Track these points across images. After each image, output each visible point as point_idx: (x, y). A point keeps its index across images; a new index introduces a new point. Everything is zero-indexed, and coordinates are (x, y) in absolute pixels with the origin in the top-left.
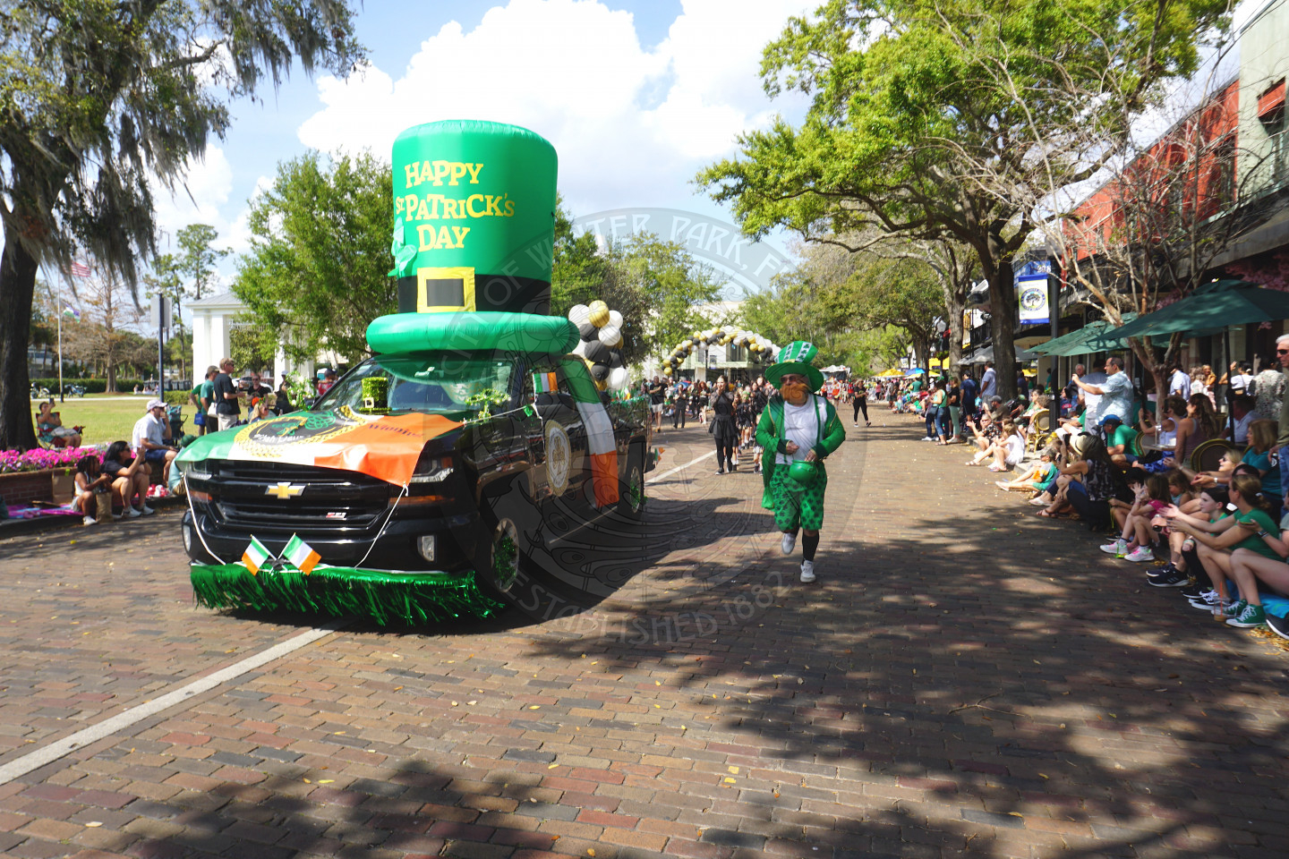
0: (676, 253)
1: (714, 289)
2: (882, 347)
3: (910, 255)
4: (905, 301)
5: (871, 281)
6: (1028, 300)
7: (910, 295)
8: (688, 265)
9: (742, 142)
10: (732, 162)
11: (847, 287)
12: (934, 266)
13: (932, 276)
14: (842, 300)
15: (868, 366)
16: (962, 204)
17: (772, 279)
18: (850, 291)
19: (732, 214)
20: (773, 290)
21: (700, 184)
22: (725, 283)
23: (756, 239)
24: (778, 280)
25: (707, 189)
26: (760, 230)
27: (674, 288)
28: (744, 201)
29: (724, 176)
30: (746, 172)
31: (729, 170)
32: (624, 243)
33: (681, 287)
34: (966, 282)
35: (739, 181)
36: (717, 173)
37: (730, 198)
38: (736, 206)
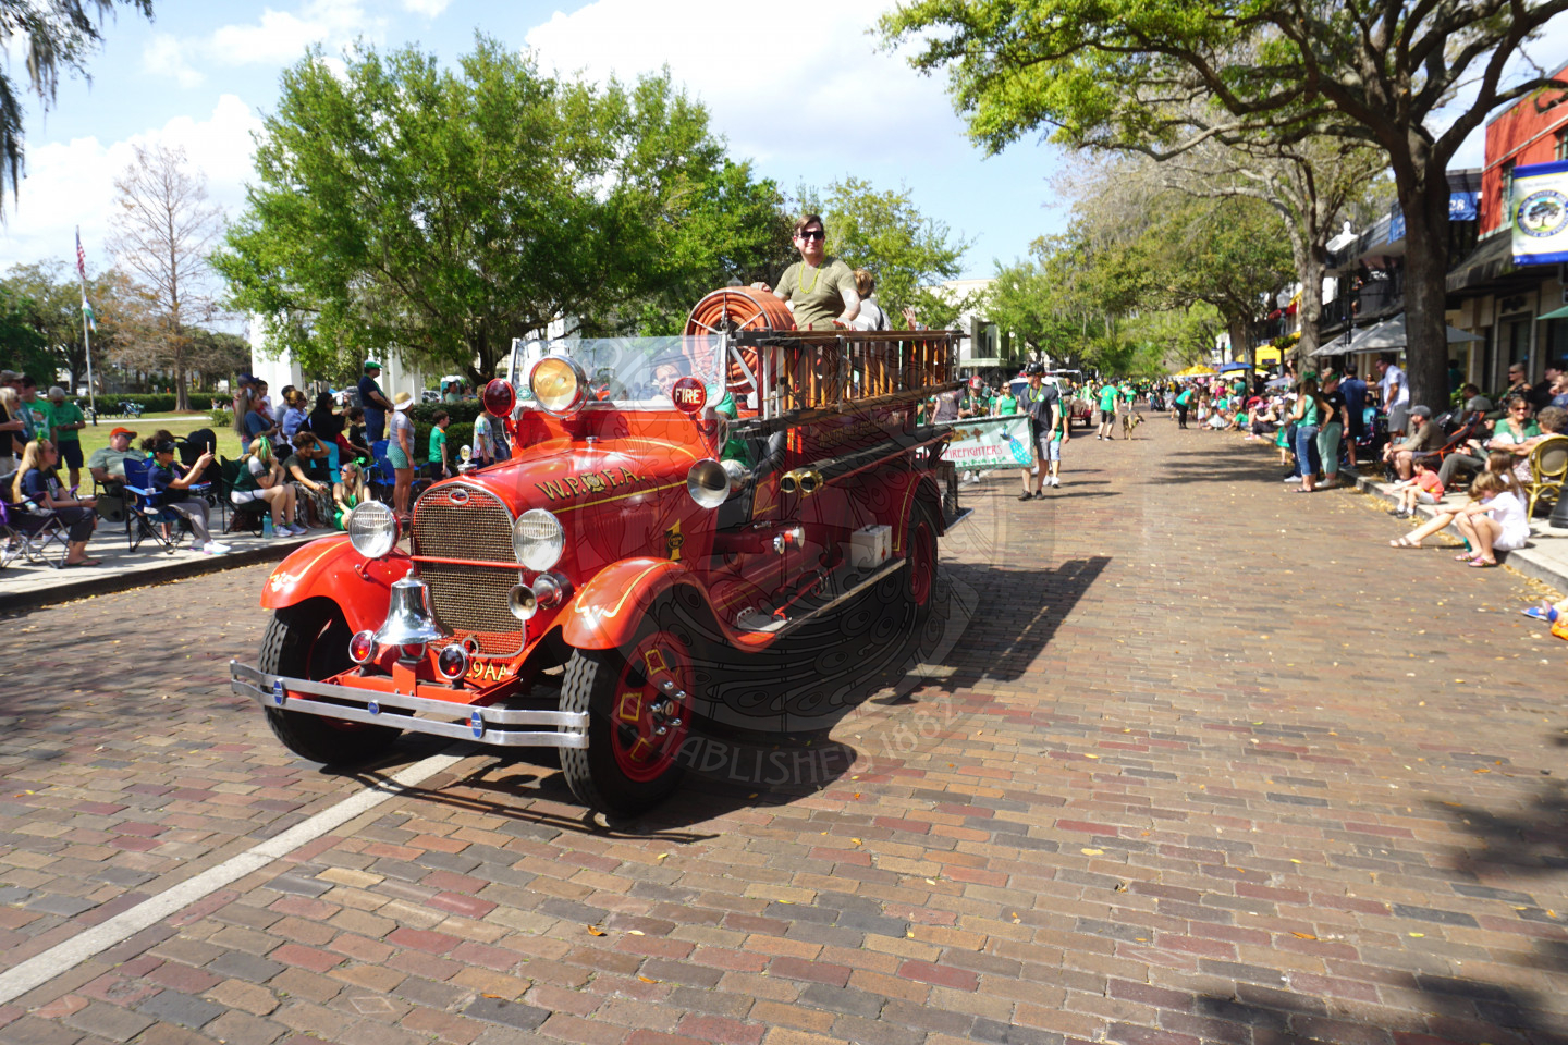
0: (898, 208)
1: (949, 257)
2: (1182, 336)
3: (1239, 190)
4: (1225, 266)
5: (1175, 238)
6: (1533, 215)
7: (1232, 257)
8: (915, 225)
11: (1138, 247)
12: (1278, 206)
13: (1266, 223)
14: (1131, 266)
15: (1159, 363)
16: (1358, 68)
17: (1033, 244)
18: (1143, 254)
19: (950, 96)
20: (1034, 260)
21: (888, 34)
22: (966, 248)
23: (997, 147)
24: (1041, 245)
25: (901, 45)
26: (1000, 130)
27: (894, 257)
28: (970, 70)
29: (930, 20)
30: (971, 11)
31: (941, 10)
32: (823, 196)
33: (904, 255)
34: (1330, 228)
35: (958, 30)
36: (918, 15)
37: (944, 62)
38: (956, 78)
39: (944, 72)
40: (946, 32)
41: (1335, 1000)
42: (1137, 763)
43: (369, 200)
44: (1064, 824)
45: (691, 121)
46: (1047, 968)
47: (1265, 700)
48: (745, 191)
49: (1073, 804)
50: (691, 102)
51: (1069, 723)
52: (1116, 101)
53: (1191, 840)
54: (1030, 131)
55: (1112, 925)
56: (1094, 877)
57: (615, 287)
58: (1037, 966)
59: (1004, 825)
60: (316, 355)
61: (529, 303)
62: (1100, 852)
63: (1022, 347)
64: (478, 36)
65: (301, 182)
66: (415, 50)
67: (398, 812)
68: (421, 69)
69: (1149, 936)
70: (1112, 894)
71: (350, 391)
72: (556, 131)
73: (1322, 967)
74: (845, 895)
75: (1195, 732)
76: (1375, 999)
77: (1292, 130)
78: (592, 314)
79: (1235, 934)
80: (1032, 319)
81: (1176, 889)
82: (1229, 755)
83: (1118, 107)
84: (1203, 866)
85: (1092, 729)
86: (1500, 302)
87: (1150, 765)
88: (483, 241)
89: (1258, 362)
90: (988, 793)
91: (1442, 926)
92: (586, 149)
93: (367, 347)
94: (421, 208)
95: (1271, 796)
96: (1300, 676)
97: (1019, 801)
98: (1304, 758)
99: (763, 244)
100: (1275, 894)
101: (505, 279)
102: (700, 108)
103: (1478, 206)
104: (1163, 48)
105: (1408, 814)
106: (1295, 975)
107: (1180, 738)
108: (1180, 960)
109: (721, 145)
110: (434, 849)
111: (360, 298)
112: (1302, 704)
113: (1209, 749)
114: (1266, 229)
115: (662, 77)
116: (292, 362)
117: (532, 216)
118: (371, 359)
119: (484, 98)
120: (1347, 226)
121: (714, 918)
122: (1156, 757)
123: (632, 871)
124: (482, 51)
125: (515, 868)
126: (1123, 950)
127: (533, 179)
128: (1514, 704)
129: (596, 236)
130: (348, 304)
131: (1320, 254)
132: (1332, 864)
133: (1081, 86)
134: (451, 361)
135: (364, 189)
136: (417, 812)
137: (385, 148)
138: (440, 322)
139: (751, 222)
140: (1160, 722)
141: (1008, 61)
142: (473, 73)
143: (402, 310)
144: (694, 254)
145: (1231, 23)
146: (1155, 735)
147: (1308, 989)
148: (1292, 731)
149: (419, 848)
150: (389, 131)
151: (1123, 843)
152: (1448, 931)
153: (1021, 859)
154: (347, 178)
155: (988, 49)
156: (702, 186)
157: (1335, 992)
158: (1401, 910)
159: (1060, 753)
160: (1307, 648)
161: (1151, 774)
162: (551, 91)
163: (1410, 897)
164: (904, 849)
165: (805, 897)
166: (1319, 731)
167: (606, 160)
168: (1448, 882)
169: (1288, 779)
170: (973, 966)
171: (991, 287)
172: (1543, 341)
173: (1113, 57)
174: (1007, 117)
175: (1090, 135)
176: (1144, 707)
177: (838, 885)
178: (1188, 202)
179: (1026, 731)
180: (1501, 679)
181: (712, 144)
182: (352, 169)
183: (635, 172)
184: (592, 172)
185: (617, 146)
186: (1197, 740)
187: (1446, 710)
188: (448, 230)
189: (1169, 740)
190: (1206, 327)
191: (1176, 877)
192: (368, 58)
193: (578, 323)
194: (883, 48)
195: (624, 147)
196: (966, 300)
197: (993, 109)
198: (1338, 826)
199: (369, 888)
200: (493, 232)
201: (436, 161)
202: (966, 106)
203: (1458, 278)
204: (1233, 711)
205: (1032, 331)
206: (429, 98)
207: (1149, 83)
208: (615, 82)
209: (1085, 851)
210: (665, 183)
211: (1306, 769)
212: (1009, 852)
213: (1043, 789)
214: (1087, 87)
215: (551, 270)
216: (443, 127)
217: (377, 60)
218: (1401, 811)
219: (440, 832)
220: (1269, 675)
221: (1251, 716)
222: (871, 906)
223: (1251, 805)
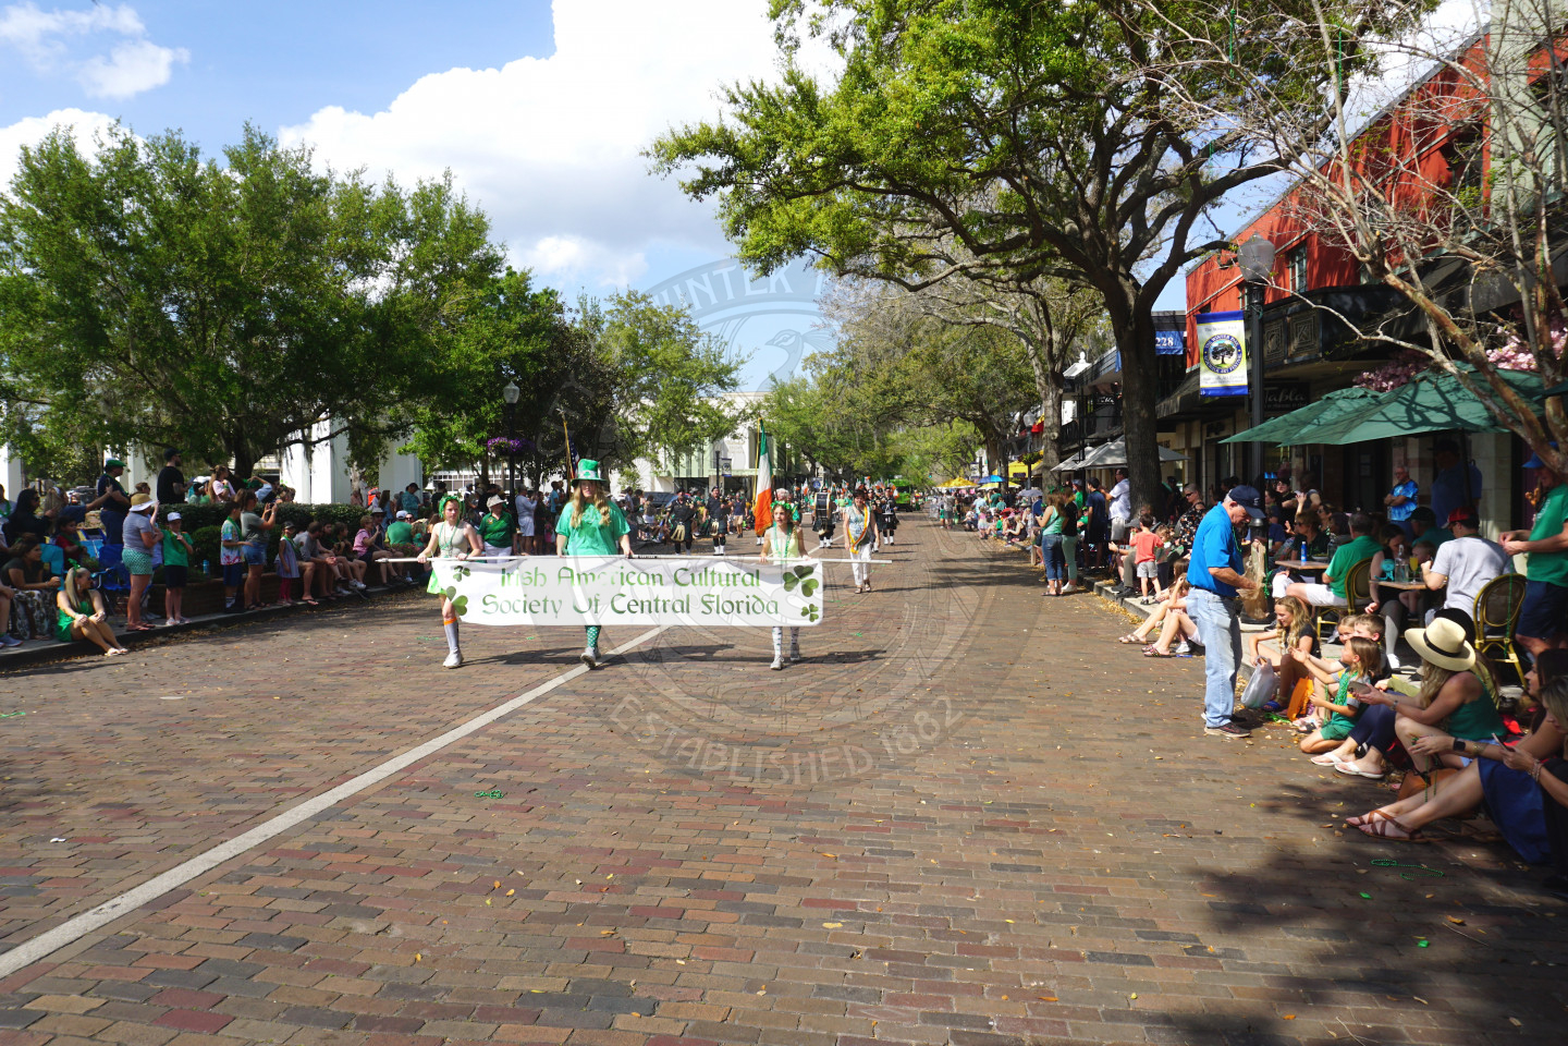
0: (677, 322)
1: (726, 371)
2: (945, 450)
3: (988, 320)
4: (980, 387)
5: (934, 359)
7: (985, 379)
8: (694, 338)
9: (735, 101)
10: (715, 128)
11: (902, 367)
12: (1022, 336)
13: (1014, 349)
14: (896, 384)
17: (806, 360)
18: (906, 373)
19: (720, 221)
20: (807, 375)
21: (663, 159)
22: (742, 362)
23: (766, 271)
24: (813, 362)
25: (674, 171)
26: (769, 255)
27: (674, 368)
28: (739, 199)
29: (702, 151)
30: (740, 145)
31: (712, 142)
32: (605, 307)
33: (683, 367)
34: (1066, 356)
35: (727, 162)
36: (691, 144)
37: (715, 190)
38: (726, 205)
39: (714, 200)
40: (716, 163)
41: (1032, 1037)
42: (880, 844)
43: (116, 289)
44: (810, 903)
45: (471, 229)
46: (784, 1032)
47: (995, 782)
48: (525, 299)
49: (819, 884)
50: (471, 209)
51: (821, 810)
52: (875, 234)
53: (922, 909)
54: (797, 257)
55: (846, 989)
56: (832, 948)
57: (386, 389)
58: (775, 1031)
59: (754, 906)
60: (43, 450)
61: (291, 402)
62: (839, 925)
63: (798, 457)
64: (248, 130)
65: (33, 264)
66: (176, 137)
67: (124, 932)
68: (181, 159)
69: (879, 996)
70: (847, 961)
71: (78, 491)
72: (328, 231)
73: (1023, 1011)
74: (597, 980)
75: (932, 813)
76: (1066, 1034)
77: (1027, 270)
78: (361, 415)
79: (953, 988)
80: (806, 430)
81: (905, 953)
82: (961, 832)
83: (877, 240)
84: (931, 931)
85: (841, 814)
86: (1205, 427)
87: (891, 845)
88: (244, 336)
89: (1011, 476)
90: (741, 878)
91: (1125, 967)
92: (360, 250)
93: (104, 443)
94: (174, 301)
95: (995, 866)
96: (1028, 760)
97: (768, 883)
98: (1025, 831)
99: (539, 352)
100: (990, 952)
101: (265, 377)
102: (480, 216)
103: (1184, 341)
104: (912, 192)
105: (1107, 875)
106: (1001, 1019)
107: (920, 819)
108: (904, 1015)
109: (501, 254)
110: (164, 967)
111: (98, 391)
112: (1027, 784)
113: (944, 827)
114: (1013, 357)
115: (442, 183)
116: (11, 458)
117: (297, 314)
118: (108, 455)
119: (250, 192)
120: (1082, 355)
121: (466, 1012)
122: (896, 837)
123: (381, 973)
124: (251, 146)
125: (255, 979)
126: (854, 1010)
127: (298, 277)
128: (1200, 775)
129: (367, 336)
130: (84, 397)
131: (1057, 379)
132: (1040, 922)
133: (842, 219)
134: (202, 461)
135: (109, 278)
136: (146, 931)
137: (135, 235)
138: (191, 419)
139: (528, 331)
140: (902, 805)
141: (774, 193)
142: (237, 162)
143: (147, 405)
144: (469, 358)
145: (967, 175)
146: (897, 817)
147: (1011, 1030)
148: (1018, 808)
149: (147, 969)
150: (142, 220)
151: (861, 915)
152: (1129, 971)
153: (768, 936)
154: (91, 266)
155: (755, 181)
156: (481, 293)
157: (1033, 1030)
158: (1093, 956)
159: (811, 838)
160: (1036, 734)
161: (891, 853)
162: (324, 191)
163: (1103, 945)
164: (656, 934)
165: (557, 985)
166: (1041, 807)
167: (380, 262)
168: (1133, 930)
169: (1010, 850)
170: (716, 1036)
171: (767, 400)
172: (1240, 460)
173: (871, 196)
174: (775, 242)
175: (851, 263)
176: (888, 792)
177: (591, 972)
178: (944, 329)
179: (779, 820)
180: (1192, 755)
181: (491, 253)
182: (95, 255)
183: (410, 275)
184: (365, 274)
185: (392, 249)
186: (934, 820)
187: (1145, 783)
188: (203, 324)
189: (909, 820)
190: (965, 441)
191: (906, 943)
192: (124, 144)
193: (346, 424)
194: (658, 171)
195: (401, 250)
196: (744, 411)
197: (763, 235)
198: (1049, 888)
199: (87, 1013)
200: (255, 327)
201: (194, 253)
202: (736, 232)
203: (1172, 404)
204: (968, 792)
205: (807, 442)
206: (189, 189)
207: (904, 220)
208: (392, 187)
209: (826, 925)
210: (442, 288)
211: (1025, 840)
212: (756, 930)
213: (791, 872)
214: (848, 220)
215: (317, 370)
216: (202, 218)
217: (134, 146)
218: (1101, 872)
219: (173, 948)
220: (1002, 759)
221: (983, 796)
222: (624, 991)
223: (977, 875)
